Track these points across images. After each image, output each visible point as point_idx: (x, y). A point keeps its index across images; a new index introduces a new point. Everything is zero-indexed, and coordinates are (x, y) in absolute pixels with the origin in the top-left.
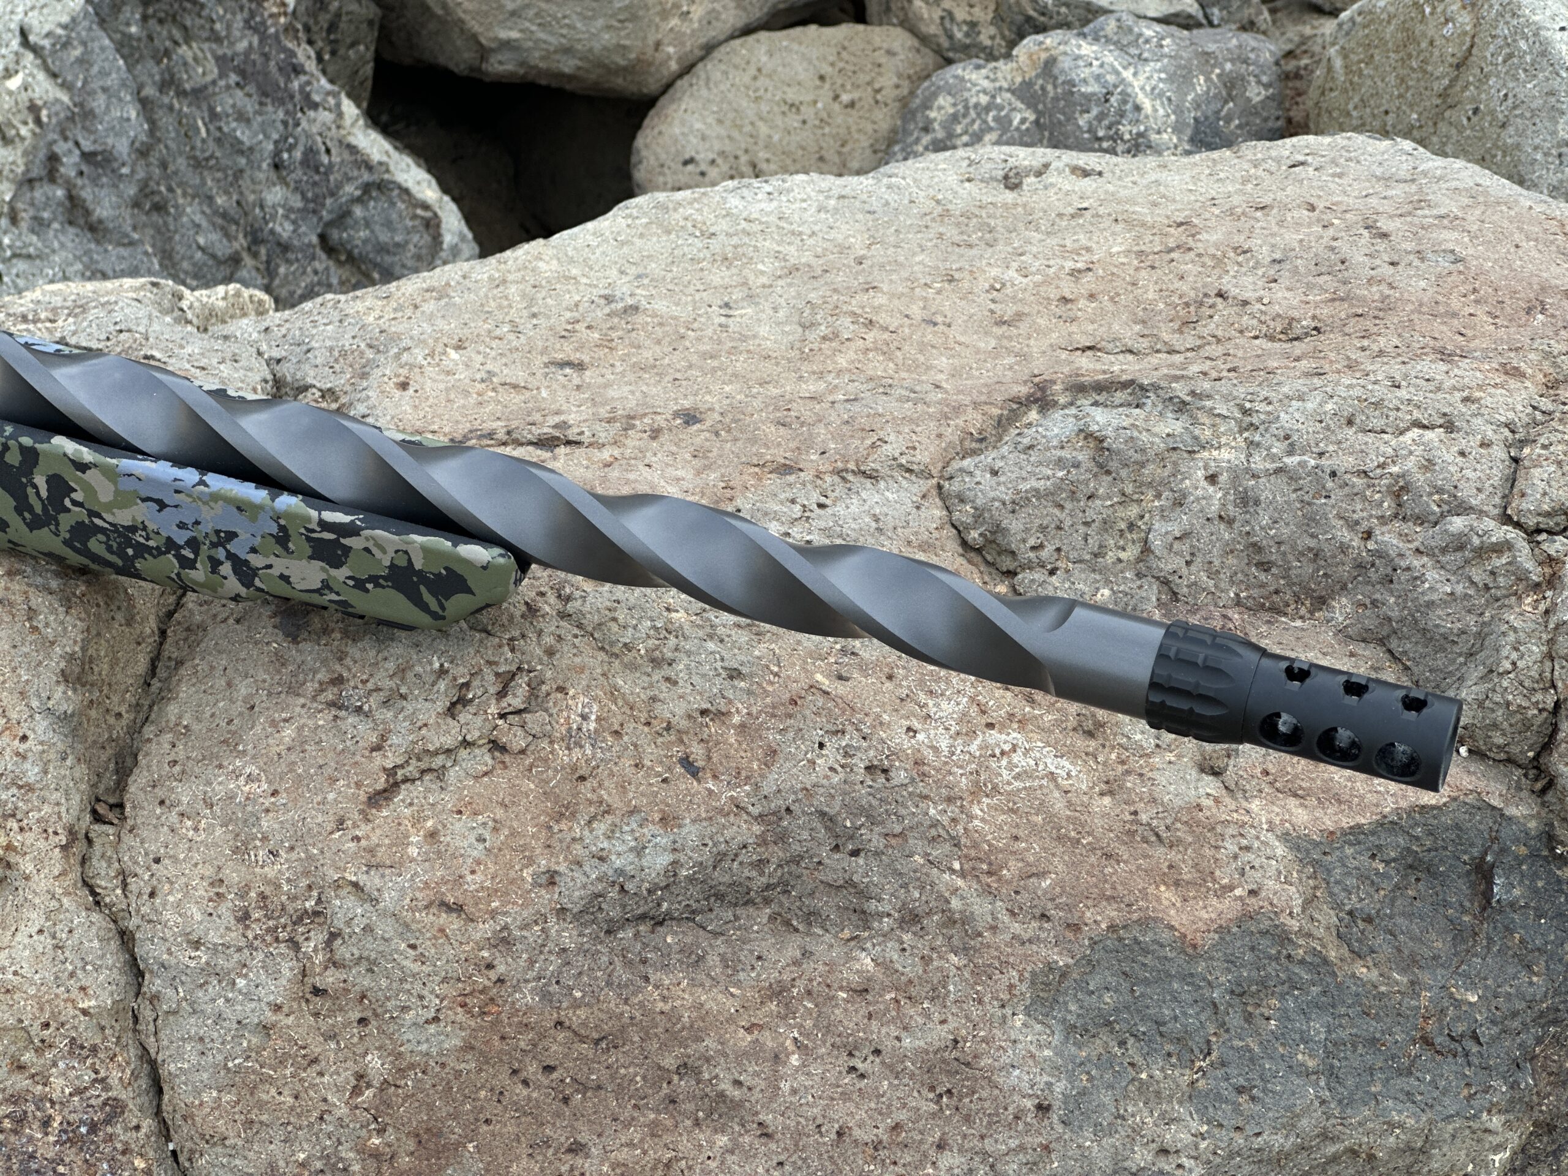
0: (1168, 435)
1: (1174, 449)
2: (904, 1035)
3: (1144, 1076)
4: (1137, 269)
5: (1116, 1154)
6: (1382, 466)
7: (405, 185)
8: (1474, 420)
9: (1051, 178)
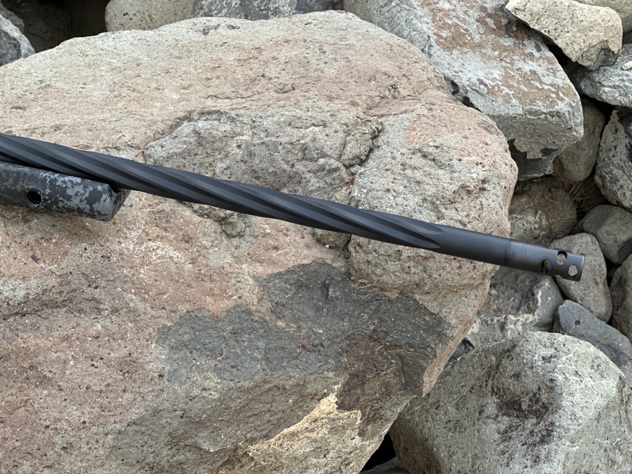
0: (225, 131)
1: (226, 136)
2: (111, 352)
3: (198, 363)
4: (236, 66)
5: (187, 391)
6: (298, 140)
7: (6, 31)
8: (333, 123)
9: (220, 30)
